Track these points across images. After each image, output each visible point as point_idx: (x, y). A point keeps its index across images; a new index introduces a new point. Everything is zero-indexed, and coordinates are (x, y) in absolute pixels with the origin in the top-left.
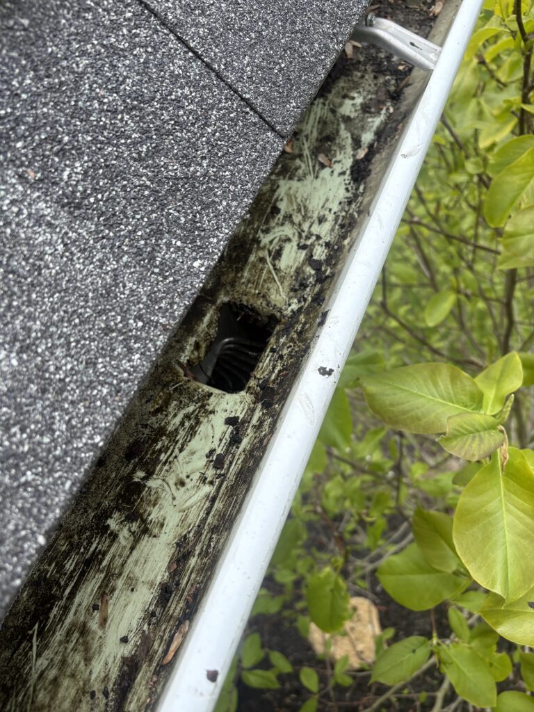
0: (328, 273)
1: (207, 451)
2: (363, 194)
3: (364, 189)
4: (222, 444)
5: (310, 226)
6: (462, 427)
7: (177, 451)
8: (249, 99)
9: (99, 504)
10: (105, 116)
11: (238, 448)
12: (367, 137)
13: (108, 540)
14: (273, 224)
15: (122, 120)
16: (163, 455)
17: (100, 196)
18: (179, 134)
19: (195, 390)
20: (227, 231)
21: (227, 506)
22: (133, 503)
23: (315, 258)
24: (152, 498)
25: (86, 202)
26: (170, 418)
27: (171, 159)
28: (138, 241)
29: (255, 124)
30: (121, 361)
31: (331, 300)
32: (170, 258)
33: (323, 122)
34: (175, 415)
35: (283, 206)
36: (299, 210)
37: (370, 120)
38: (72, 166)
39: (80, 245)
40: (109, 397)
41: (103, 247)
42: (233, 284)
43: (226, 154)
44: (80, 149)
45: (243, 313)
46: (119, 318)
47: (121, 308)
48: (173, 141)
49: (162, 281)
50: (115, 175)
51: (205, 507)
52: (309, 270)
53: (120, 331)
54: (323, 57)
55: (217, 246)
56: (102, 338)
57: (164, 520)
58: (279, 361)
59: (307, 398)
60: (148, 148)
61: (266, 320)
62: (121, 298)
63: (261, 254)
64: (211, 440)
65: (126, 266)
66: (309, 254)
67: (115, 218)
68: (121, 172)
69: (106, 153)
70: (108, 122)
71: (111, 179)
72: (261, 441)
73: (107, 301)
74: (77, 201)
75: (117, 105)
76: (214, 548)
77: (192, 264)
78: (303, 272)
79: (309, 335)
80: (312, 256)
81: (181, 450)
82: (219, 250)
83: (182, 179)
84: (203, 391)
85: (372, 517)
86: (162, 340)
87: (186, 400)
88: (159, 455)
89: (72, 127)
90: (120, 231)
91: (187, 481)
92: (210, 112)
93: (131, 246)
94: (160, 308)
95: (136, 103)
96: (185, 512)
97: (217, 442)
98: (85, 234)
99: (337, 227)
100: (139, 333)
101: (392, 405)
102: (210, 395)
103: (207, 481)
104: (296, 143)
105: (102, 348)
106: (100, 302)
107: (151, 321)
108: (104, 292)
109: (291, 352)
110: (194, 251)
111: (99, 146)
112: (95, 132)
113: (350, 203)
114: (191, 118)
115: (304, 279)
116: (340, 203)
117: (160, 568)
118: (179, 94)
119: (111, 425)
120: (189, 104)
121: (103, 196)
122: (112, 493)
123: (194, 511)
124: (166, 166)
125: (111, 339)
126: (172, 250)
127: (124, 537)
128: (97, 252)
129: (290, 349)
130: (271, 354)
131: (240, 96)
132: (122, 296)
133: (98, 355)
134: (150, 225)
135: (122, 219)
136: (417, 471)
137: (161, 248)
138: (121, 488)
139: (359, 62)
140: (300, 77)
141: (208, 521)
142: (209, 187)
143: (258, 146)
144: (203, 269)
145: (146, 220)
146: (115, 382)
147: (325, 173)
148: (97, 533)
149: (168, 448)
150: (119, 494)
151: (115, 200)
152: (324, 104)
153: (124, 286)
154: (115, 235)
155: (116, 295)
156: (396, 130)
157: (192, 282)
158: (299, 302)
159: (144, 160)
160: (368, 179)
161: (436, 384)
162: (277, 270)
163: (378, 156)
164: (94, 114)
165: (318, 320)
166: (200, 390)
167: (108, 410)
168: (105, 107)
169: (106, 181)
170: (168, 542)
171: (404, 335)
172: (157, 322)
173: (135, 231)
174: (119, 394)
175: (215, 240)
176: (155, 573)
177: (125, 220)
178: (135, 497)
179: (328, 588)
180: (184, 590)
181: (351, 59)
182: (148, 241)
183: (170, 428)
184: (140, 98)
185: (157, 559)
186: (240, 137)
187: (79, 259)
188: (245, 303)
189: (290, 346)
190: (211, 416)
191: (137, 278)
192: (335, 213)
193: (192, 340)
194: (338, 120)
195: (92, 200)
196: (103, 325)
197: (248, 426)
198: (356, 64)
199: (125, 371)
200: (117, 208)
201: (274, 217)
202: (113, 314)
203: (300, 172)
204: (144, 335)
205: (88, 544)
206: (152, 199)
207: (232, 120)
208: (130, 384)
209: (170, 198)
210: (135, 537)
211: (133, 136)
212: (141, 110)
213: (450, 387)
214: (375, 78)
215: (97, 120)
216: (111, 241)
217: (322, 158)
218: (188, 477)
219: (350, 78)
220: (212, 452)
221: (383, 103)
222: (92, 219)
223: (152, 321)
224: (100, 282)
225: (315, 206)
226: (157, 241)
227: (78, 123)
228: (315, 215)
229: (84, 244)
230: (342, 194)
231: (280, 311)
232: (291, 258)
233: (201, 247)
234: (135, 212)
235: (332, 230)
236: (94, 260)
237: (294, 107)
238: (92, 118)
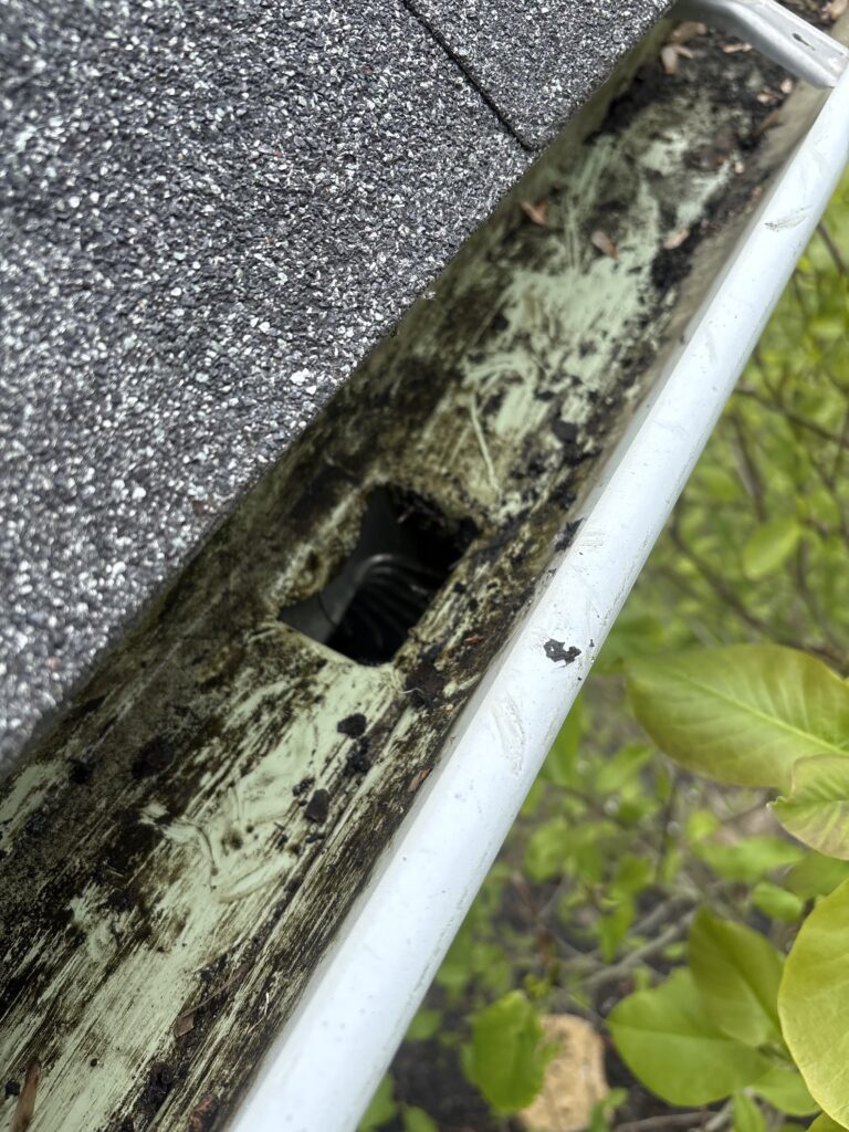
0: (588, 447)
1: (297, 780)
2: (671, 308)
3: (677, 300)
4: (330, 771)
5: (564, 359)
6: (822, 784)
7: (236, 771)
8: (464, 58)
9: (62, 863)
10: (140, 35)
11: (359, 783)
12: (689, 211)
13: (64, 944)
14: (492, 346)
15: (177, 49)
16: (207, 776)
17: (95, 197)
18: (302, 101)
19: (294, 650)
20: (379, 317)
21: (313, 911)
22: (131, 869)
23: (567, 418)
24: (171, 864)
25: (60, 204)
26: (234, 700)
27: (276, 147)
28: (170, 308)
29: (472, 112)
30: (76, 573)
31: (589, 501)
32: (239, 355)
33: (608, 177)
34: (245, 697)
35: (516, 317)
36: (545, 328)
37: (697, 181)
38: (43, 124)
39: (24, 295)
40: (30, 657)
41: (81, 307)
42: (399, 451)
43: (401, 159)
44: (69, 91)
45: (411, 509)
46: (91, 471)
47: (99, 452)
48: (285, 112)
49: (210, 403)
50: (138, 159)
51: (274, 900)
52: (551, 441)
53: (87, 505)
54: (627, 13)
55: (352, 346)
56: (40, 514)
57: (187, 914)
58: (469, 613)
59: (513, 708)
60: (228, 115)
61: (454, 526)
62: (102, 429)
63: (462, 400)
64: (309, 759)
65: (130, 357)
66: (555, 411)
67: (122, 251)
68: (154, 153)
69: (127, 108)
70: (144, 47)
71: (130, 166)
72: (407, 779)
73: (69, 430)
74: (38, 198)
75: (172, 17)
76: (271, 1005)
77: (288, 375)
78: (540, 443)
79: (536, 566)
80: (559, 414)
81: (245, 771)
82: (356, 356)
83: (294, 193)
84: (308, 653)
85: (611, 899)
86: (186, 536)
87: (272, 669)
88: (199, 775)
89: (59, 44)
90: (130, 280)
91: (247, 838)
92: (378, 69)
93: (152, 317)
94: (196, 462)
95: (216, 20)
96: (233, 903)
97: (319, 764)
98: (40, 271)
99: (615, 365)
100: (132, 513)
101: (682, 720)
102: (321, 663)
103: (287, 845)
104: (554, 209)
105: (36, 538)
106: (50, 430)
107: (168, 488)
108: (64, 408)
109: (494, 596)
110: (298, 348)
111: (114, 91)
112: (111, 63)
113: (644, 323)
114: (333, 72)
115: (539, 456)
116: (626, 323)
117: (160, 1022)
118: (316, 21)
119: (23, 726)
120: (334, 45)
121: (102, 198)
122: (93, 841)
123: (251, 903)
124: (262, 161)
125: (63, 518)
126: (246, 338)
127: (98, 941)
128: (64, 317)
129: (492, 591)
130: (455, 595)
131: (448, 50)
132: (107, 424)
133: (21, 552)
134: (206, 278)
135: (140, 256)
136: (699, 827)
137: (220, 331)
138: (111, 837)
139: (686, 82)
140: (578, 39)
141: (272, 937)
142: (354, 221)
143: (472, 157)
144: (312, 390)
145: (196, 265)
146: (53, 621)
147: (604, 265)
148: (45, 926)
149: (219, 764)
150: (107, 845)
151: (131, 211)
152: (614, 146)
153: (116, 403)
154: (117, 288)
155: (93, 419)
156: (747, 197)
157: (282, 416)
158: (525, 498)
159: (214, 138)
160: (686, 282)
161: (773, 689)
162: (489, 434)
163: (707, 244)
164: (117, 28)
165: (558, 538)
166: (304, 651)
167: (23, 687)
168: (144, 18)
169: (116, 167)
170: (187, 965)
171: (702, 586)
172: (183, 493)
173: (166, 286)
174: (59, 652)
175: (350, 333)
176: (147, 1032)
177: (147, 258)
178: (137, 857)
179: (514, 1030)
180: (192, 1092)
181: (672, 76)
182: (194, 313)
183: (231, 722)
184: (226, 14)
185: (157, 1002)
186: (437, 133)
187: (14, 324)
188: (417, 489)
189: (494, 585)
190: (316, 708)
191: (152, 387)
192: (614, 340)
193: (304, 550)
194: (637, 177)
195: (74, 202)
196: (47, 485)
197: (387, 740)
198: (680, 85)
199: (83, 598)
200: (133, 231)
201: (494, 335)
202: (78, 461)
203: (556, 260)
204: (145, 519)
205: (21, 946)
206: (218, 224)
207: (423, 93)
208: (90, 630)
209: (262, 229)
210: (119, 945)
211: (197, 86)
212: (224, 36)
213: (801, 697)
214: (715, 110)
215: (119, 41)
216: (106, 299)
217: (599, 239)
218: (250, 830)
219: (666, 107)
220: (307, 783)
221: (725, 153)
222: (69, 243)
223: (172, 490)
224: (58, 384)
225: (577, 323)
226: (214, 313)
227: (75, 38)
228: (575, 340)
229: (35, 293)
230: (631, 307)
231: (484, 512)
232: (519, 414)
233: (315, 343)
234: (174, 246)
235: (606, 370)
236: (54, 333)
237: (557, 93)
238: (110, 35)
